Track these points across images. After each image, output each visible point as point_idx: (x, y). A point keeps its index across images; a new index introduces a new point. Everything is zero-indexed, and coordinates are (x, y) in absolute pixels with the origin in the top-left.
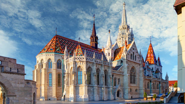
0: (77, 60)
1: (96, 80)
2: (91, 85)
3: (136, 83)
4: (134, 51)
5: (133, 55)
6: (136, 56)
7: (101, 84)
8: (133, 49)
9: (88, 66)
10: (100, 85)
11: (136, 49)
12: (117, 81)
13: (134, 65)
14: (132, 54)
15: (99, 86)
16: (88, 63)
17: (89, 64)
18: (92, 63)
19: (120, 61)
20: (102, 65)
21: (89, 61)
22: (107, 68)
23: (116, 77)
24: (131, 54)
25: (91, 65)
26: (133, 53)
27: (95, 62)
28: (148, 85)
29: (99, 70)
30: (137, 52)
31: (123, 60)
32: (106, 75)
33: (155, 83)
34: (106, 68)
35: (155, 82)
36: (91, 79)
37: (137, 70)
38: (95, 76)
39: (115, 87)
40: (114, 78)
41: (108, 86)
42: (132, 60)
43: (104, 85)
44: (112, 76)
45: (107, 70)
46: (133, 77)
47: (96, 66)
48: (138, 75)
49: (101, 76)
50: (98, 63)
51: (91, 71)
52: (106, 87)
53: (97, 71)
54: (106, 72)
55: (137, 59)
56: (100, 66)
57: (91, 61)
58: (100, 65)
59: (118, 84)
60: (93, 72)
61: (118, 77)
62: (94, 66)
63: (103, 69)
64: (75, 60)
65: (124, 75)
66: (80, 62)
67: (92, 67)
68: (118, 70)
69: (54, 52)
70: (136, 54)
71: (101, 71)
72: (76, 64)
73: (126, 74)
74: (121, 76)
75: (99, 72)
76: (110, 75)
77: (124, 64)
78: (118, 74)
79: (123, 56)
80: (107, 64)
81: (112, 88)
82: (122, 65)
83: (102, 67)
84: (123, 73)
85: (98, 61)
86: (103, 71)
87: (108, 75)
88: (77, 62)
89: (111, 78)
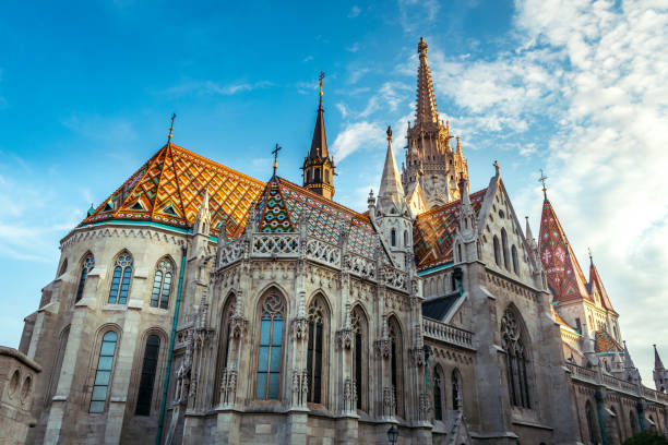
0: (264, 251)
2: (322, 409)
3: (536, 402)
4: (502, 223)
5: (501, 243)
6: (513, 247)
7: (372, 406)
8: (501, 214)
9: (316, 287)
10: (368, 411)
11: (513, 217)
12: (447, 387)
13: (512, 296)
14: (499, 236)
15: (364, 416)
16: (315, 270)
17: (317, 278)
18: (331, 275)
19: (449, 274)
20: (374, 286)
21: (318, 260)
22: (398, 305)
23: (441, 360)
24: (495, 239)
25: (326, 282)
26: (503, 232)
27: (346, 270)
28: (589, 416)
29: (364, 314)
30: (518, 231)
31: (464, 268)
32: (394, 346)
33: (616, 405)
34: (394, 305)
36: (324, 369)
37: (528, 324)
38: (348, 348)
39: (439, 427)
40: (431, 368)
41: (404, 418)
42: (501, 270)
44: (423, 355)
45: (401, 315)
46: (515, 362)
47: (351, 293)
48: (535, 354)
49: (371, 349)
50: (359, 274)
51: (325, 320)
52: (399, 427)
53: (352, 321)
54: (397, 331)
55: (524, 266)
56: (366, 292)
57: (328, 263)
58: (368, 288)
59: (451, 405)
60: (334, 325)
61: (449, 363)
62: (340, 288)
63: (381, 311)
64: (253, 254)
65: (475, 352)
66: (274, 266)
67: (331, 296)
68: (447, 320)
69: (150, 220)
70: (513, 239)
71: (372, 323)
72: (256, 275)
73: (486, 347)
74: (462, 355)
75: (364, 326)
76: (416, 349)
77: (470, 286)
78: (448, 340)
79: (463, 246)
80: (398, 284)
81: (428, 434)
82: (459, 295)
83: (376, 300)
84: (469, 340)
85: (359, 261)
86: (380, 324)
87: (406, 347)
88: (262, 266)
89: (420, 366)
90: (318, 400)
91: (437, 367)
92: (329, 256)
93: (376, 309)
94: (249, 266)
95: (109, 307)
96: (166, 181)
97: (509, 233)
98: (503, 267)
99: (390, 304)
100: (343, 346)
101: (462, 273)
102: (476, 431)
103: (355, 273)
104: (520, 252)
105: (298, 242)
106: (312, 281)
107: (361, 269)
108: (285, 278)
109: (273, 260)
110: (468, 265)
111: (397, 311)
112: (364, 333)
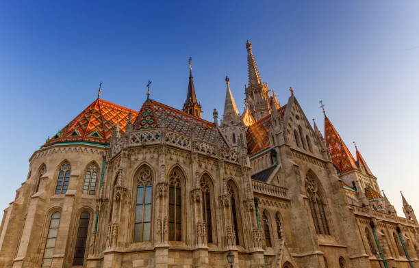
0: (138, 142)
1: (202, 220)
2: (183, 246)
3: (334, 231)
4: (298, 122)
5: (299, 134)
6: (307, 137)
7: (220, 240)
8: (297, 117)
9: (174, 162)
10: (217, 244)
11: (305, 119)
12: (273, 224)
13: (310, 165)
14: (298, 130)
15: (213, 248)
16: (172, 151)
17: (174, 157)
18: (185, 155)
19: (269, 155)
20: (216, 160)
22: (234, 173)
23: (267, 207)
24: (295, 131)
25: (181, 160)
26: (300, 127)
27: (195, 150)
28: (369, 238)
29: (211, 180)
30: (309, 127)
31: (277, 150)
32: (233, 200)
34: (231, 173)
35: (385, 226)
36: (183, 217)
37: (322, 181)
38: (198, 201)
39: (270, 252)
40: (260, 213)
41: (244, 247)
42: (301, 150)
43: (230, 241)
44: (253, 203)
45: (237, 179)
46: (316, 206)
47: (200, 166)
48: (329, 200)
49: (217, 202)
50: (205, 153)
51: (182, 185)
52: (239, 253)
53: (202, 185)
54: (234, 189)
55: (315, 147)
56: (210, 166)
57: (182, 147)
58: (212, 162)
59: (276, 235)
60: (189, 187)
62: (191, 162)
63: (222, 177)
64: (130, 145)
65: (289, 201)
66: (144, 151)
67: (185, 168)
68: (269, 181)
69: (82, 141)
70: (306, 132)
71: (216, 185)
72: (133, 158)
73: (296, 197)
74: (281, 203)
75: (211, 187)
76: (248, 200)
77: (282, 160)
78: (271, 194)
79: (275, 137)
80: (233, 160)
81: (261, 256)
82: (276, 166)
83: (218, 169)
84: (285, 193)
85: (204, 145)
86: (222, 185)
87: (242, 200)
88: (136, 152)
89: (252, 210)
90: (179, 239)
91: (265, 212)
92: (182, 143)
93: (219, 176)
94: (127, 153)
95: (55, 196)
96: (94, 119)
97: (304, 128)
98: (302, 148)
99: (228, 172)
100: (195, 200)
101: (276, 153)
102: (296, 252)
103: (202, 153)
104: (311, 139)
105: (159, 134)
106: (171, 159)
107: (206, 150)
108: (152, 158)
109: (144, 147)
110: (279, 147)
111: (234, 177)
112: (211, 192)
